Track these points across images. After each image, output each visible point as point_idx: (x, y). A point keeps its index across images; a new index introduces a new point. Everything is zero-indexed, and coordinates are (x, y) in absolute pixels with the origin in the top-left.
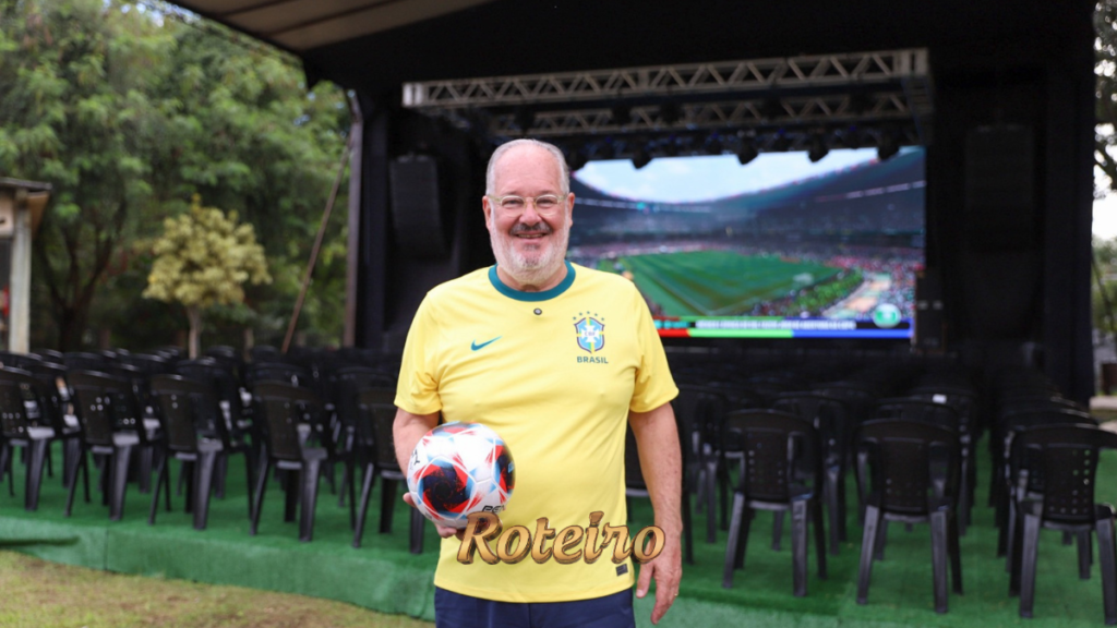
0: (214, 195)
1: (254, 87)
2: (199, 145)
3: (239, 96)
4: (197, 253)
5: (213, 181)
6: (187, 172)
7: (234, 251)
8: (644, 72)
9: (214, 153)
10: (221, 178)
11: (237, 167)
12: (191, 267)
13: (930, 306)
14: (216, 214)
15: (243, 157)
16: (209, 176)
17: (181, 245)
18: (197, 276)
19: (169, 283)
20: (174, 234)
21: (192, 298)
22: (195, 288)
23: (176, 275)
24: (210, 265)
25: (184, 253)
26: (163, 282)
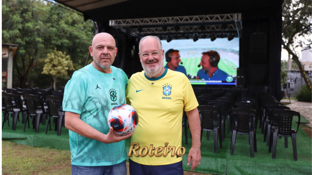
0: (60, 48)
1: (71, 21)
2: (56, 35)
3: (67, 23)
4: (56, 63)
5: (60, 44)
6: (53, 42)
7: (65, 62)
8: (170, 18)
9: (60, 37)
10: (62, 44)
11: (66, 41)
12: (54, 66)
13: (240, 77)
14: (61, 52)
15: (68, 38)
16: (59, 43)
17: (52, 60)
18: (56, 68)
19: (48, 70)
20: (50, 58)
21: (54, 74)
22: (55, 71)
23: (50, 68)
24: (59, 66)
25: (52, 62)
26: (47, 70)
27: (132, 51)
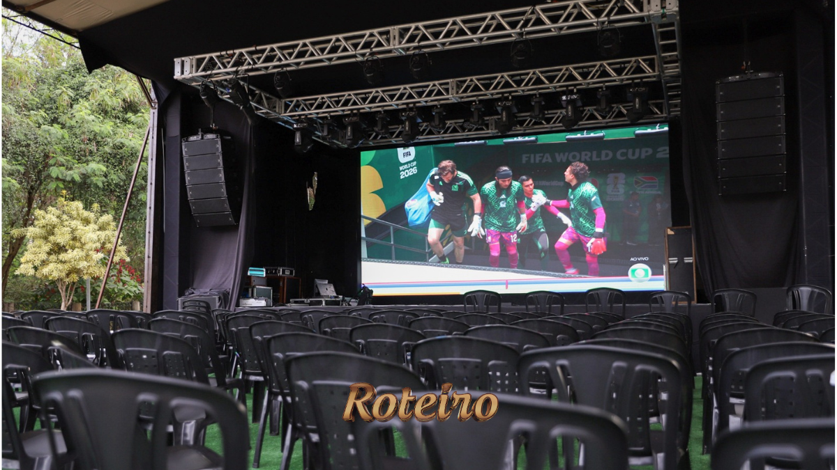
0: (81, 190)
1: (116, 102)
2: (67, 150)
3: (103, 111)
4: (62, 237)
5: (77, 178)
6: (55, 172)
7: (90, 234)
9: (82, 157)
10: (85, 176)
11: (96, 166)
12: (59, 249)
13: (681, 260)
14: (78, 205)
15: (105, 159)
16: (75, 174)
17: (50, 231)
18: (63, 256)
19: (37, 263)
20: (42, 222)
21: (55, 275)
22: (60, 266)
23: (44, 256)
24: (73, 248)
25: (51, 238)
26: (32, 261)
27: (309, 191)
